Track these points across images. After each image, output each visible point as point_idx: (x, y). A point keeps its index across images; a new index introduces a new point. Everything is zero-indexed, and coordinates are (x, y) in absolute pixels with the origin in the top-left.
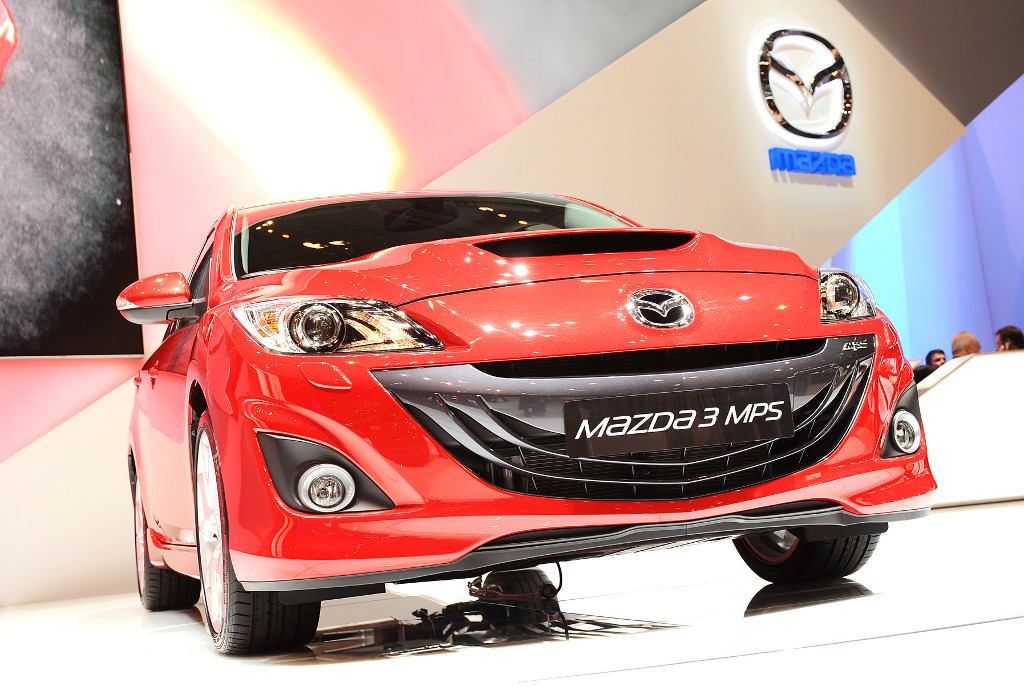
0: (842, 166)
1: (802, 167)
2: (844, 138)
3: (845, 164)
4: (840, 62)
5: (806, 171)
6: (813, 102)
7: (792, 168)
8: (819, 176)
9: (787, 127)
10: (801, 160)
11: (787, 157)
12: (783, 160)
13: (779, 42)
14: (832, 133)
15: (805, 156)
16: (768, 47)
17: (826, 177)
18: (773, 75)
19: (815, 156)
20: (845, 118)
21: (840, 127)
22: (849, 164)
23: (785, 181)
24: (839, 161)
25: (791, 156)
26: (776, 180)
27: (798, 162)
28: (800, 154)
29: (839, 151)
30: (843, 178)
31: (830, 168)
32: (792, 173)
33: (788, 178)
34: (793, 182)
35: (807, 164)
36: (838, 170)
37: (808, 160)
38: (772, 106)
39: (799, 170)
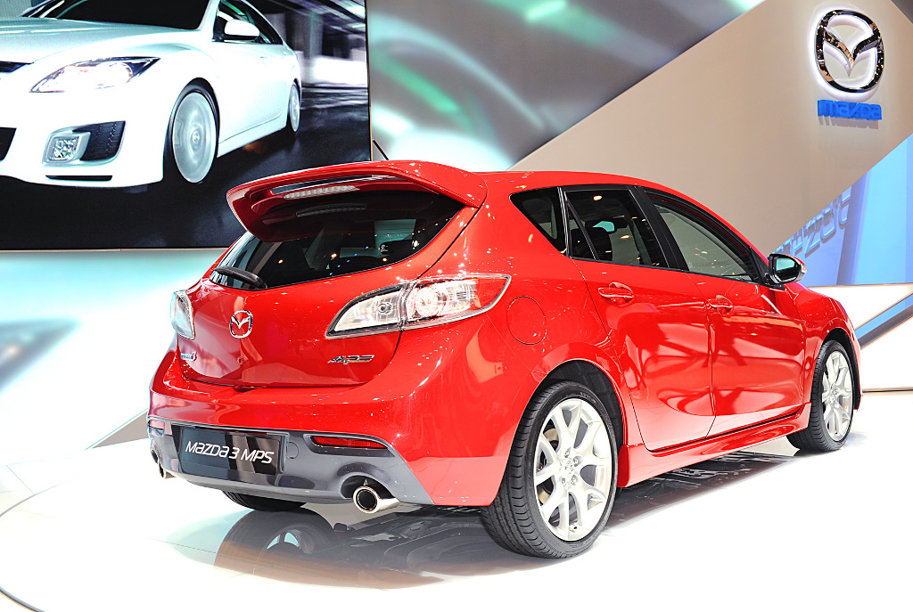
0: (870, 113)
1: (841, 114)
2: (874, 93)
3: (874, 111)
4: (876, 33)
5: (844, 117)
6: (854, 65)
7: (834, 115)
8: (854, 120)
9: (833, 84)
10: (842, 108)
11: (831, 106)
12: (828, 109)
14: (865, 88)
15: (845, 106)
16: (824, 23)
17: (858, 121)
18: (826, 45)
19: (852, 105)
20: (877, 78)
21: (872, 84)
22: (878, 112)
23: (828, 124)
24: (870, 109)
25: (834, 106)
26: (821, 123)
27: (839, 110)
28: (841, 104)
29: (870, 102)
31: (862, 115)
32: (834, 118)
33: (830, 122)
34: (833, 125)
35: (845, 112)
36: (868, 116)
37: (847, 109)
38: (823, 68)
39: (839, 116)
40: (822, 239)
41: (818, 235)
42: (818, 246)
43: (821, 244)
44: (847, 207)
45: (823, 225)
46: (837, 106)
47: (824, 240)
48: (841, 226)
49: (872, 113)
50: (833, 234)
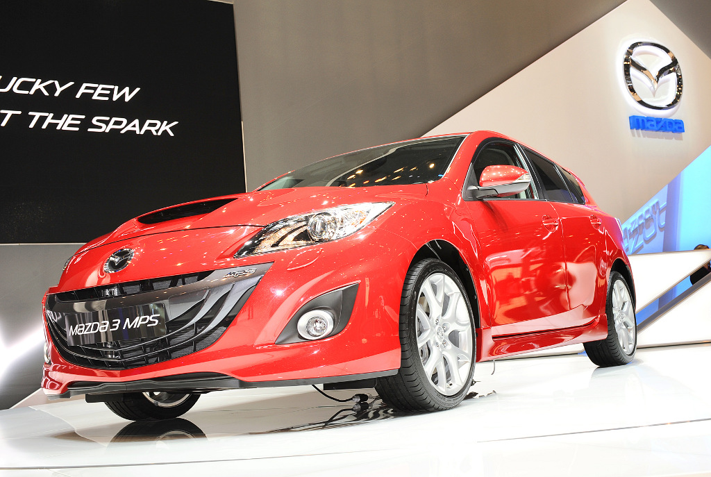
0: (675, 127)
1: (650, 127)
2: (676, 110)
3: (678, 125)
4: (675, 62)
5: (652, 130)
6: (658, 87)
7: (644, 128)
8: (661, 133)
9: (641, 102)
10: (650, 123)
11: (641, 121)
12: (638, 123)
13: (636, 50)
14: (670, 106)
15: (652, 121)
16: (629, 53)
17: (665, 133)
18: (633, 70)
19: (658, 121)
20: (678, 97)
21: (675, 102)
22: (681, 125)
23: (639, 136)
24: (674, 124)
25: (643, 121)
26: (634, 135)
27: (648, 124)
28: (649, 119)
29: (674, 118)
30: (676, 134)
31: (668, 128)
33: (641, 135)
34: (644, 137)
35: (653, 125)
36: (673, 129)
37: (654, 123)
38: (632, 90)
39: (648, 129)
40: (645, 240)
41: (641, 237)
42: (641, 247)
43: (645, 245)
44: (664, 213)
45: (645, 229)
46: (645, 121)
47: (647, 241)
48: (661, 229)
49: (676, 127)
50: (654, 236)
